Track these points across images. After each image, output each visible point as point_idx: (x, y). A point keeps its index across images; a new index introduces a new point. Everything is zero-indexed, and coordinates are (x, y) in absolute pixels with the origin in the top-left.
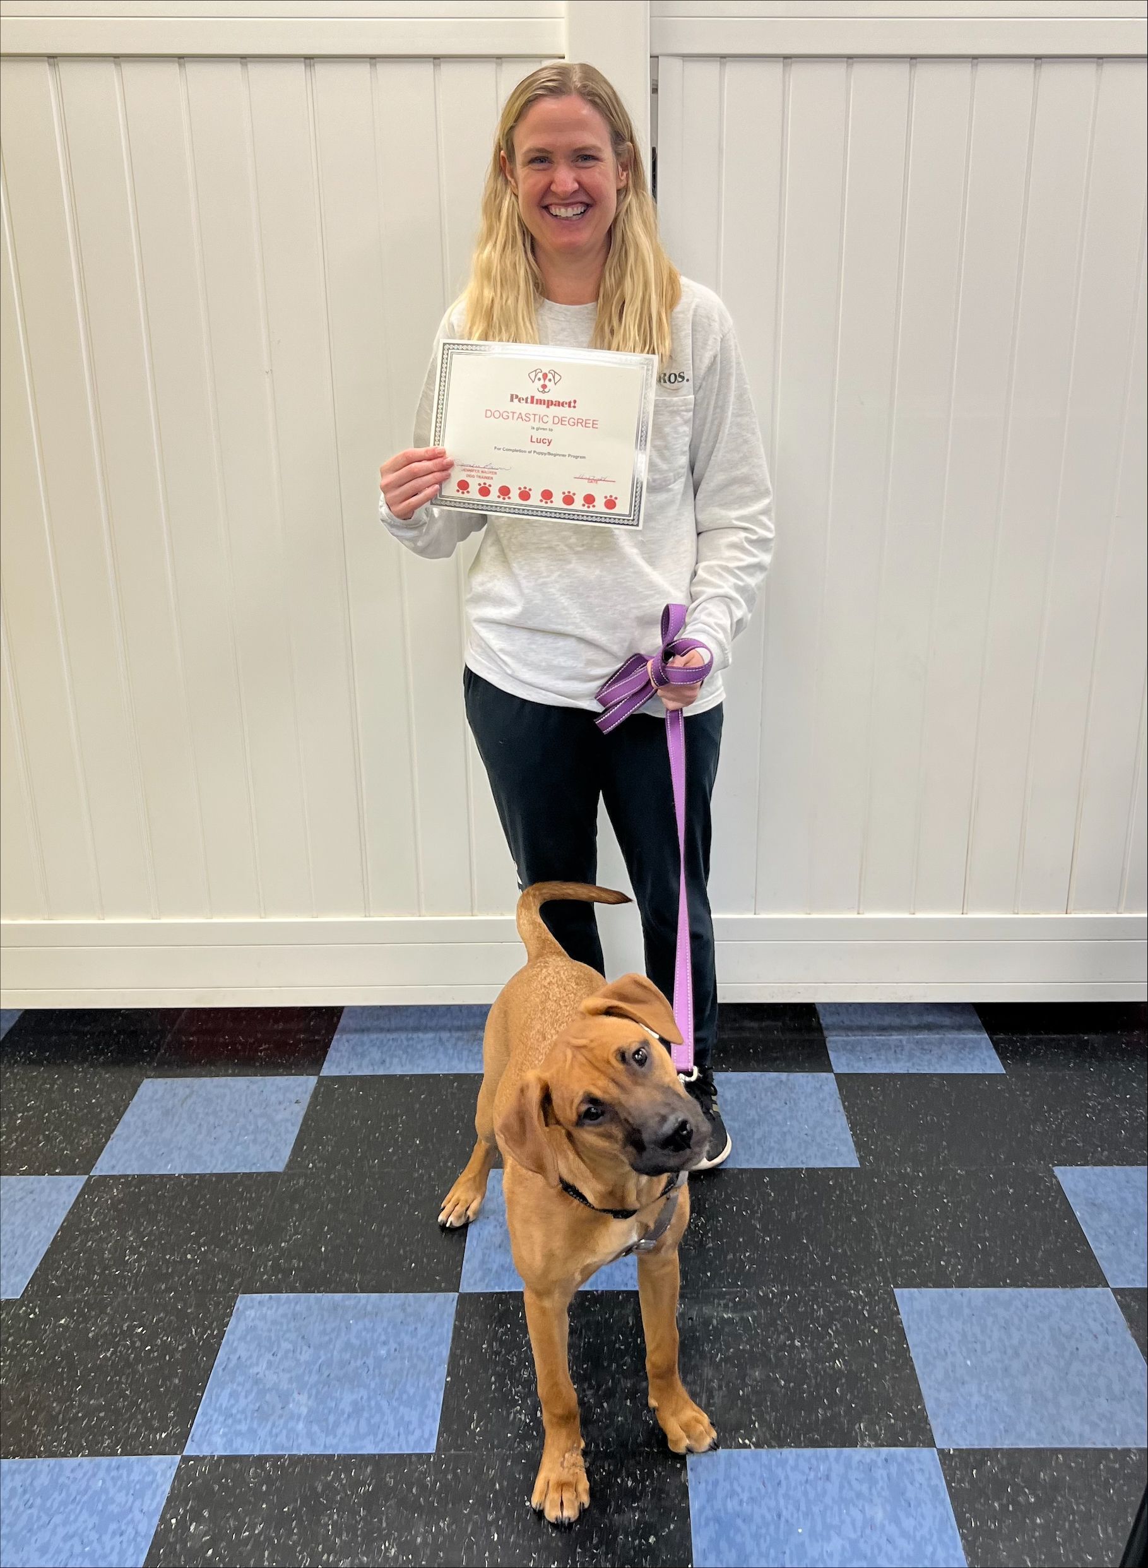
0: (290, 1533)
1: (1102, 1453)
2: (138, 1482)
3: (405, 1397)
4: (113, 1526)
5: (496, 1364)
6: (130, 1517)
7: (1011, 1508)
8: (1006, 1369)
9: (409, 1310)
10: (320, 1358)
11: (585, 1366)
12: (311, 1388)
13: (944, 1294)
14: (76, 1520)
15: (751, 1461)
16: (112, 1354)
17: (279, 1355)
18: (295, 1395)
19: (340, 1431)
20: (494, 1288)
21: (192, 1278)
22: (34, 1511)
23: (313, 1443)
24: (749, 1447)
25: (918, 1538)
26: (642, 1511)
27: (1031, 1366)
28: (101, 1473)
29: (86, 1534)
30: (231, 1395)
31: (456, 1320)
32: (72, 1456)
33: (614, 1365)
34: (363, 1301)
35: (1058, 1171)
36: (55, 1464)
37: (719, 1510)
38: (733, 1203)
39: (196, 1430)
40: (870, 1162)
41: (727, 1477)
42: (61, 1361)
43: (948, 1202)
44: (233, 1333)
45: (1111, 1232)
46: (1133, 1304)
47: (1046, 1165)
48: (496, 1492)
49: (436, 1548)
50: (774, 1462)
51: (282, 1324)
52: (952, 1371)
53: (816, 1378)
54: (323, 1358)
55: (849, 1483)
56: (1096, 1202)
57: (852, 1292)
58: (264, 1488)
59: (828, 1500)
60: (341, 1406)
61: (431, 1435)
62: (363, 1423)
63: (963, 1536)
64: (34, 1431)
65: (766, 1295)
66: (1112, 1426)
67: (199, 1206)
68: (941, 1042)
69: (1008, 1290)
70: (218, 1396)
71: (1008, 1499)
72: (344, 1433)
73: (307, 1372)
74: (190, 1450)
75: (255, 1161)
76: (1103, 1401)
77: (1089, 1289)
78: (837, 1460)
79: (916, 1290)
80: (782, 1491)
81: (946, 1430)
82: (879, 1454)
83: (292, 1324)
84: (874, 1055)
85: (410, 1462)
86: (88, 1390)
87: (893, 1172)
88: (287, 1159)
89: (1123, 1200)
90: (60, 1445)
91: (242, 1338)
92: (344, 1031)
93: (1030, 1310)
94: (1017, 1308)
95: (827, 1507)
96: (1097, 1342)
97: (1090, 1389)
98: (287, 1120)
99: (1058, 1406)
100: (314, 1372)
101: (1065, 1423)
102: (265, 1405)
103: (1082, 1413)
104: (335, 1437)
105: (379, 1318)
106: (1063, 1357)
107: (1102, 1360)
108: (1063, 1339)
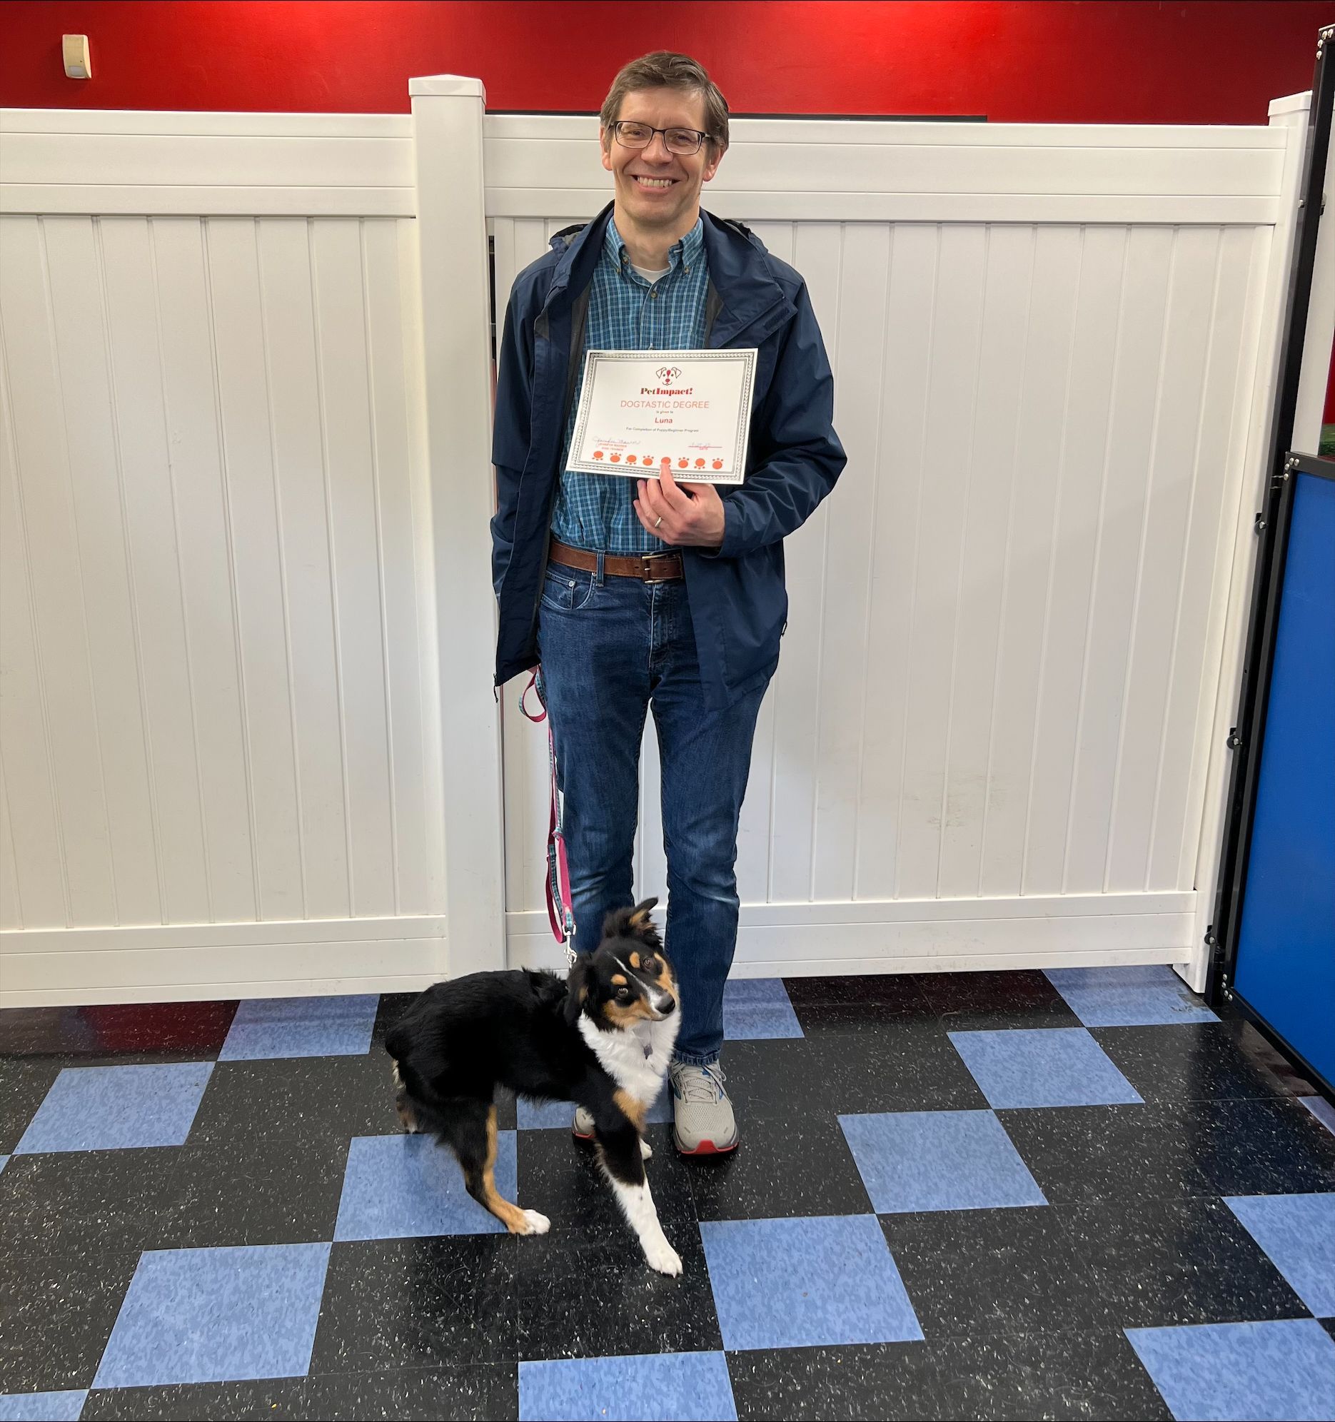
1: (859, 1347)
2: (51, 1413)
3: (283, 1331)
5: (363, 1299)
7: (781, 1395)
8: (786, 1283)
9: (290, 1258)
10: (212, 1301)
11: (437, 1298)
12: (203, 1327)
13: (739, 1225)
15: (572, 1369)
16: (30, 1307)
18: (190, 1332)
19: (226, 1362)
20: (363, 1237)
21: (102, 1239)
23: (204, 1374)
24: (570, 1357)
27: (806, 1278)
28: (17, 1408)
30: (133, 1337)
31: (329, 1265)
33: (462, 1296)
34: (250, 1250)
35: (841, 1118)
37: (543, 1410)
39: (102, 1368)
41: (551, 1383)
43: (747, 1147)
44: (136, 1284)
45: (880, 1167)
46: (892, 1226)
47: (832, 1114)
50: (593, 1369)
51: (179, 1275)
52: (741, 1288)
53: (629, 1299)
54: (215, 1302)
55: (651, 1382)
56: (869, 1143)
58: (160, 1412)
60: (228, 1340)
61: (305, 1360)
62: (247, 1354)
65: (592, 1231)
67: (110, 1178)
68: (753, 1012)
69: (792, 1219)
70: (122, 1338)
71: (779, 1388)
72: (230, 1363)
73: (200, 1314)
74: (97, 1384)
75: (159, 1136)
76: (861, 1306)
77: (858, 1216)
79: (717, 1222)
80: (596, 1392)
81: (733, 1336)
82: (677, 1358)
83: (188, 1275)
85: (286, 1383)
86: (8, 1338)
88: (187, 1134)
89: (893, 1141)
91: (145, 1288)
92: (240, 1022)
93: (809, 1235)
94: (798, 1233)
95: (631, 1402)
96: (861, 1259)
97: (853, 1298)
98: (188, 1101)
99: (825, 1311)
100: (206, 1313)
101: (829, 1324)
102: (163, 1343)
103: (844, 1316)
104: (222, 1367)
105: (264, 1265)
106: (833, 1272)
107: (864, 1273)
108: (834, 1257)
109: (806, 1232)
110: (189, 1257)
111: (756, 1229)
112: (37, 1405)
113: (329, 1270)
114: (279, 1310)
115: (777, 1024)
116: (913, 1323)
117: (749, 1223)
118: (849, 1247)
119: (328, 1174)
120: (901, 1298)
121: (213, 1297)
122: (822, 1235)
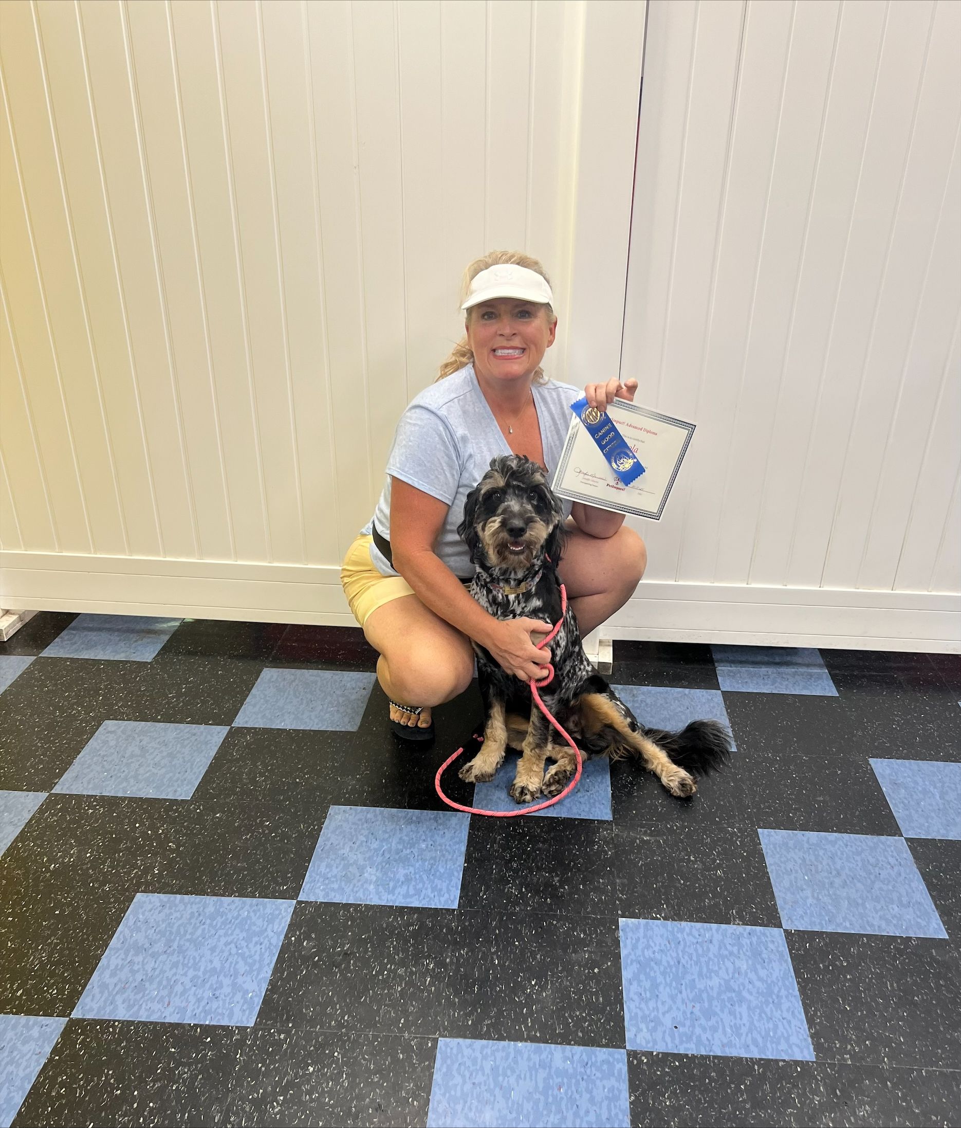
0: (366, 951)
1: (893, 939)
2: (270, 914)
3: (438, 873)
4: (255, 939)
5: (497, 857)
6: (265, 934)
7: (831, 968)
8: (832, 884)
10: (383, 847)
11: (554, 863)
12: (378, 865)
13: (792, 835)
14: (232, 934)
15: (661, 928)
16: (250, 837)
17: (357, 844)
18: (368, 868)
19: (396, 892)
21: (300, 793)
22: (206, 926)
23: (380, 898)
24: (660, 919)
25: (769, 982)
26: (590, 952)
27: (848, 882)
28: (247, 907)
29: (238, 943)
30: (327, 866)
31: (470, 830)
32: (228, 896)
33: (572, 864)
34: (410, 814)
35: (872, 761)
36: (217, 901)
37: (640, 956)
39: (306, 885)
40: (743, 748)
41: (645, 936)
42: (218, 839)
43: (796, 776)
44: (327, 828)
45: (906, 802)
46: (918, 848)
47: (865, 757)
48: (496, 935)
49: (458, 965)
50: (676, 929)
51: (359, 825)
52: (795, 882)
53: (704, 881)
54: (385, 847)
55: (725, 946)
56: (897, 782)
57: (730, 829)
58: (349, 923)
59: (711, 955)
60: (397, 876)
61: (455, 898)
62: (411, 887)
63: (798, 983)
64: (204, 880)
65: (672, 827)
66: (900, 922)
67: (304, 750)
68: (795, 674)
69: (835, 834)
70: (319, 866)
71: (829, 962)
72: (399, 893)
73: (375, 855)
74: (302, 897)
75: (340, 725)
76: (895, 907)
77: (889, 837)
78: (717, 930)
79: (772, 830)
80: (681, 947)
81: (790, 918)
82: (745, 930)
83: (365, 826)
84: (749, 681)
85: (442, 913)
86: (236, 857)
87: (759, 756)
88: (359, 724)
89: (916, 783)
90: (220, 889)
91: (333, 832)
93: (849, 848)
94: (840, 845)
95: (710, 959)
96: (893, 871)
97: (887, 899)
99: (865, 908)
100: (380, 855)
101: (869, 919)
102: (349, 874)
103: (881, 913)
104: (393, 895)
105: (420, 824)
106: (870, 878)
107: (896, 882)
108: (870, 867)
109: (847, 845)
111: (805, 839)
112: (259, 907)
113: (469, 833)
114: (434, 858)
115: (817, 685)
116: (938, 924)
117: (799, 833)
118: (882, 861)
120: (928, 905)
121: (384, 844)
122: (860, 849)
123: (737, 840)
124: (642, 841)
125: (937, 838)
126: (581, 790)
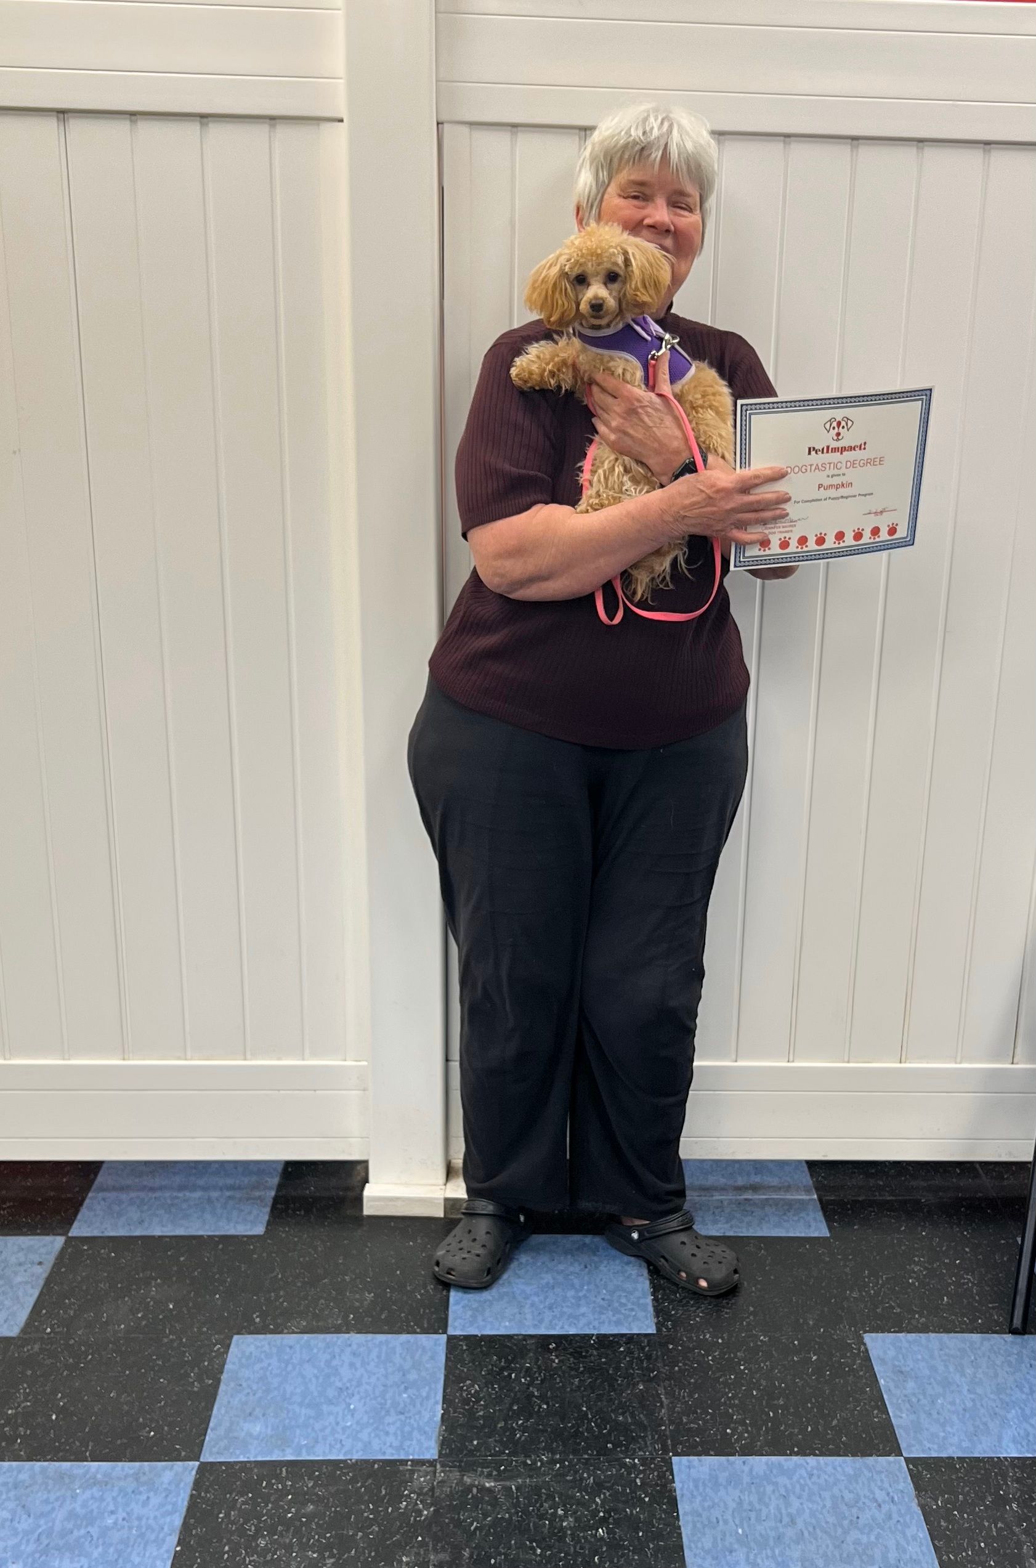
5: (233, 1532)
8: (780, 1537)
9: (143, 1479)
10: (40, 1526)
11: (328, 1535)
12: (27, 1558)
13: (725, 1463)
20: (238, 1457)
27: (806, 1534)
31: (193, 1489)
33: (360, 1534)
34: (93, 1470)
35: (868, 1338)
38: (513, 1370)
40: (667, 1327)
43: (745, 1369)
45: (914, 1400)
46: (925, 1473)
47: (858, 1331)
52: (721, 1539)
53: (575, 1546)
54: (44, 1527)
56: (904, 1369)
57: (628, 1460)
65: (534, 1463)
69: (795, 1458)
73: (24, 1541)
77: (881, 1458)
79: (696, 1458)
83: (13, 1493)
87: (690, 1338)
88: (23, 1324)
92: (102, 1189)
93: (814, 1479)
94: (800, 1475)
96: (880, 1511)
98: (26, 1283)
100: (32, 1541)
105: (109, 1487)
106: (841, 1525)
107: (883, 1529)
108: (845, 1508)
109: (811, 1475)
110: (15, 1473)
111: (746, 1468)
113: (192, 1496)
114: (125, 1541)
115: (796, 1218)
117: (737, 1460)
118: (865, 1497)
119: (200, 1379)
120: (927, 1563)
121: (42, 1522)
122: (831, 1480)
123: (636, 1477)
124: (482, 1489)
125: (955, 1456)
126: (392, 1411)
